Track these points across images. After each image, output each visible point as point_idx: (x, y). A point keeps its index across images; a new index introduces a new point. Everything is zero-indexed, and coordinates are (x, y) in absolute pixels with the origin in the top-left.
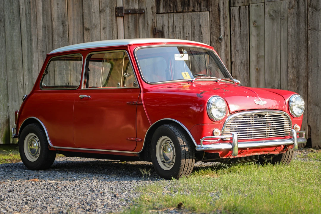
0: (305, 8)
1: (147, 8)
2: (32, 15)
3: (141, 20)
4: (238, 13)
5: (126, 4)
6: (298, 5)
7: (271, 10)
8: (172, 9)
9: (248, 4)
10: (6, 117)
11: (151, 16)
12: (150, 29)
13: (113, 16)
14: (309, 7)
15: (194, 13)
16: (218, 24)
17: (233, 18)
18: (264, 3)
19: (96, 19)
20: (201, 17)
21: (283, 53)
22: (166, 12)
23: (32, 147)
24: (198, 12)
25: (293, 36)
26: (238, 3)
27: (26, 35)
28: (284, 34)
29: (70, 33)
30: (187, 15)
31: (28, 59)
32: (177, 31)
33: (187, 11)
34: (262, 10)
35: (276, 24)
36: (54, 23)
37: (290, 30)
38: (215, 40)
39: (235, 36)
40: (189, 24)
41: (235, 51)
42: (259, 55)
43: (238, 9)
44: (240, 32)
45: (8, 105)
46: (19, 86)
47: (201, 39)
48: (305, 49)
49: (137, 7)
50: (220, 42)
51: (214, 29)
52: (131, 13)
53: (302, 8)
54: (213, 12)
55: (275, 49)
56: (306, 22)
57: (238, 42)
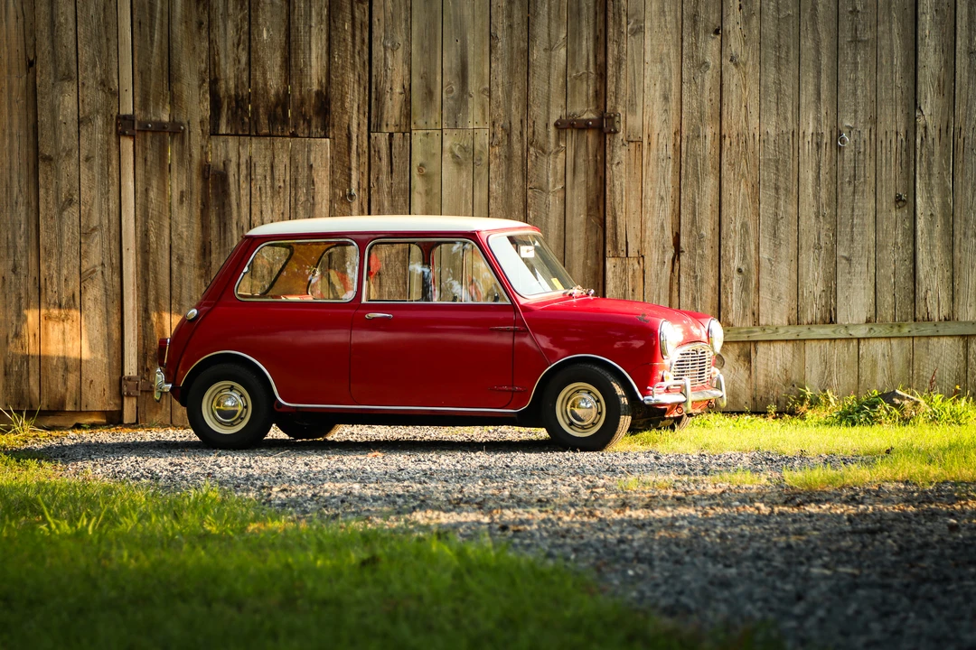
0: (523, 146)
1: (191, 122)
4: (388, 146)
5: (141, 110)
6: (510, 141)
7: (456, 145)
8: (246, 128)
9: (408, 130)
11: (199, 139)
12: (195, 166)
13: (110, 133)
14: (529, 146)
15: (297, 139)
16: (346, 165)
17: (377, 155)
18: (442, 129)
19: (68, 137)
20: (312, 149)
22: (234, 133)
24: (306, 139)
25: (499, 199)
26: (387, 125)
28: (480, 195)
30: (283, 143)
32: (257, 173)
33: (280, 134)
34: (438, 144)
35: (465, 174)
37: (494, 186)
38: (338, 197)
39: (378, 191)
40: (287, 161)
43: (387, 138)
44: (392, 183)
47: (312, 195)
49: (166, 118)
50: (349, 203)
51: (338, 175)
52: (153, 129)
53: (517, 147)
54: (337, 141)
56: (523, 174)
57: (386, 204)
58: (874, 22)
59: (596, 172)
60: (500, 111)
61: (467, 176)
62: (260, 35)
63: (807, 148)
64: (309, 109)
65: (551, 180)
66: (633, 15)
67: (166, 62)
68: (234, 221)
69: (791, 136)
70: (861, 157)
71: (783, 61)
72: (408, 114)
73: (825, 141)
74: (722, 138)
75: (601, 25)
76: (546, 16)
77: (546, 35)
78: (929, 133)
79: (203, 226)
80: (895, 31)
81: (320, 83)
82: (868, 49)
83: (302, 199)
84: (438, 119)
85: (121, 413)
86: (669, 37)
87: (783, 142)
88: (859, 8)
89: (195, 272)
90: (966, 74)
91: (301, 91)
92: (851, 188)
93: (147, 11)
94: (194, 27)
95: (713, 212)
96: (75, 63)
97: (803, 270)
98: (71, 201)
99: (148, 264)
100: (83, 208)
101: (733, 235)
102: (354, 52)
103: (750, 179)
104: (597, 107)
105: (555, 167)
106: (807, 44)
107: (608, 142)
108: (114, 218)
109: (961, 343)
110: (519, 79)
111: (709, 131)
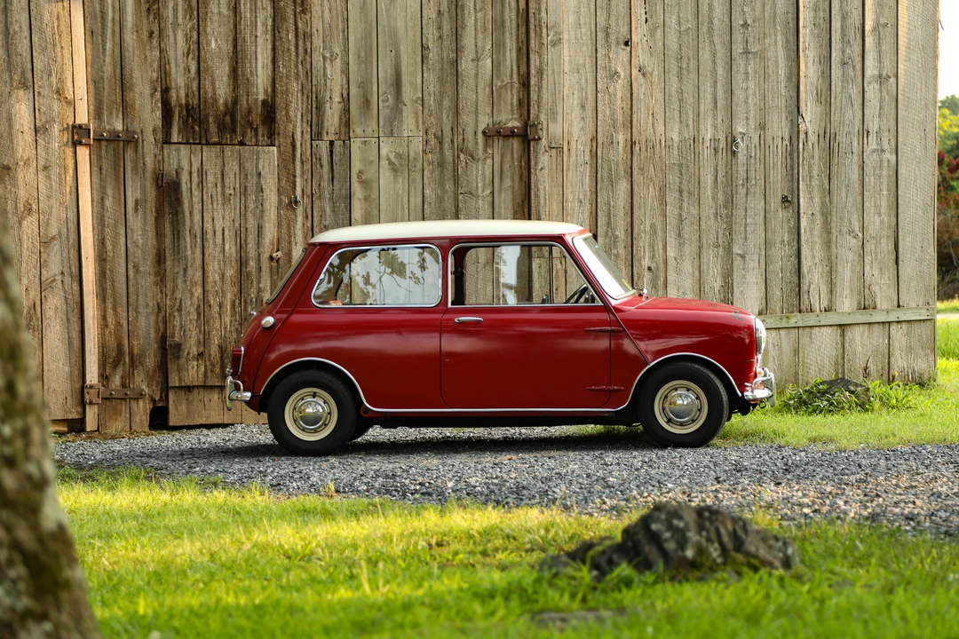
0: (454, 153)
1: (143, 131)
3: (130, 154)
4: (329, 153)
5: (96, 119)
6: (441, 148)
7: (392, 152)
8: (197, 136)
9: (347, 138)
11: (152, 147)
12: (149, 174)
13: (67, 143)
14: (460, 153)
15: (245, 147)
16: (291, 172)
17: (318, 162)
18: (379, 137)
19: (26, 146)
20: (260, 156)
22: (185, 141)
24: (254, 147)
25: (433, 204)
26: (327, 133)
30: (232, 151)
32: (208, 181)
33: (230, 142)
34: (375, 152)
35: (400, 181)
37: (427, 192)
38: (284, 204)
39: (320, 198)
40: (236, 168)
43: (328, 145)
44: (333, 190)
47: (261, 202)
49: (119, 126)
50: (295, 209)
51: (284, 183)
52: (108, 138)
53: (448, 154)
54: (282, 149)
56: (455, 180)
57: (328, 210)
58: (762, 35)
59: (521, 177)
60: (432, 119)
61: (403, 182)
62: (208, 45)
63: (707, 153)
64: (256, 118)
65: (480, 185)
66: (553, 27)
67: (118, 71)
68: (187, 228)
69: (692, 142)
70: (753, 161)
71: (684, 72)
72: (346, 123)
73: (721, 146)
74: (633, 144)
75: (523, 37)
76: (473, 28)
77: (473, 46)
78: (809, 139)
79: (157, 234)
80: (780, 43)
81: (266, 92)
82: (757, 60)
84: (375, 127)
85: (82, 421)
86: (584, 48)
87: (686, 147)
88: (749, 22)
89: (151, 279)
90: (840, 84)
91: (248, 100)
92: (745, 190)
93: (99, 20)
94: (145, 35)
95: (625, 214)
96: (30, 72)
97: (704, 267)
98: (30, 209)
99: (105, 273)
100: (42, 217)
101: (643, 235)
102: (297, 62)
103: (657, 183)
104: (521, 116)
105: (483, 173)
106: (705, 55)
107: (532, 149)
108: (72, 226)
109: (839, 331)
110: (449, 89)
111: (621, 138)
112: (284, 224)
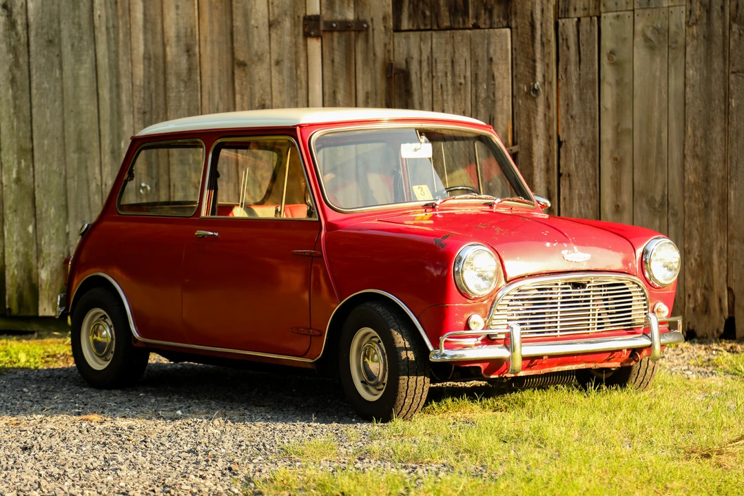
0: (724, 24)
1: (374, 19)
2: (121, 31)
3: (360, 45)
4: (576, 33)
5: (327, 9)
6: (709, 19)
7: (648, 27)
8: (428, 22)
9: (597, 14)
10: (63, 257)
11: (382, 36)
12: (379, 65)
13: (298, 35)
14: (732, 23)
15: (478, 31)
16: (529, 56)
17: (565, 43)
18: (633, 10)
19: (260, 41)
20: (491, 40)
21: (673, 124)
22: (415, 28)
23: (99, 338)
24: (487, 30)
25: (697, 88)
26: (575, 9)
27: (107, 75)
28: (676, 83)
29: (203, 72)
30: (462, 36)
31: (112, 129)
32: (438, 70)
33: (461, 26)
34: (629, 27)
35: (658, 60)
36: (168, 49)
37: (691, 72)
38: (522, 92)
39: (567, 84)
40: (466, 54)
41: (568, 119)
42: (620, 127)
43: (574, 24)
44: (580, 74)
45: (67, 231)
46: (91, 188)
47: (492, 91)
48: (723, 116)
49: (350, 16)
50: (534, 98)
51: (522, 68)
52: (338, 28)
53: (717, 26)
54: (519, 30)
55: (656, 114)
56: (725, 56)
57: (575, 97)
61: (661, 61)
83: (483, 95)
112: (523, 116)
